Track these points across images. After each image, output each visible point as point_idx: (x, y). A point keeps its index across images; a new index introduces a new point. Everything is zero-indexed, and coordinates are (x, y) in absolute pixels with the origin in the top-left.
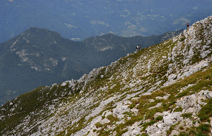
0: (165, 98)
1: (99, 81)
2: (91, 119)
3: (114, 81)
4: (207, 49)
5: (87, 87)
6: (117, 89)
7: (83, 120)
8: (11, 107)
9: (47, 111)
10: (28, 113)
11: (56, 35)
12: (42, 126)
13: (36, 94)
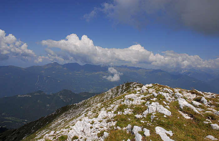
0: (110, 102)
1: (84, 104)
2: (82, 114)
3: (89, 104)
4: (114, 95)
5: (81, 105)
6: (90, 106)
7: (80, 114)
8: (59, 110)
9: (69, 112)
10: (64, 112)
11: (71, 91)
12: (68, 116)
13: (66, 107)
